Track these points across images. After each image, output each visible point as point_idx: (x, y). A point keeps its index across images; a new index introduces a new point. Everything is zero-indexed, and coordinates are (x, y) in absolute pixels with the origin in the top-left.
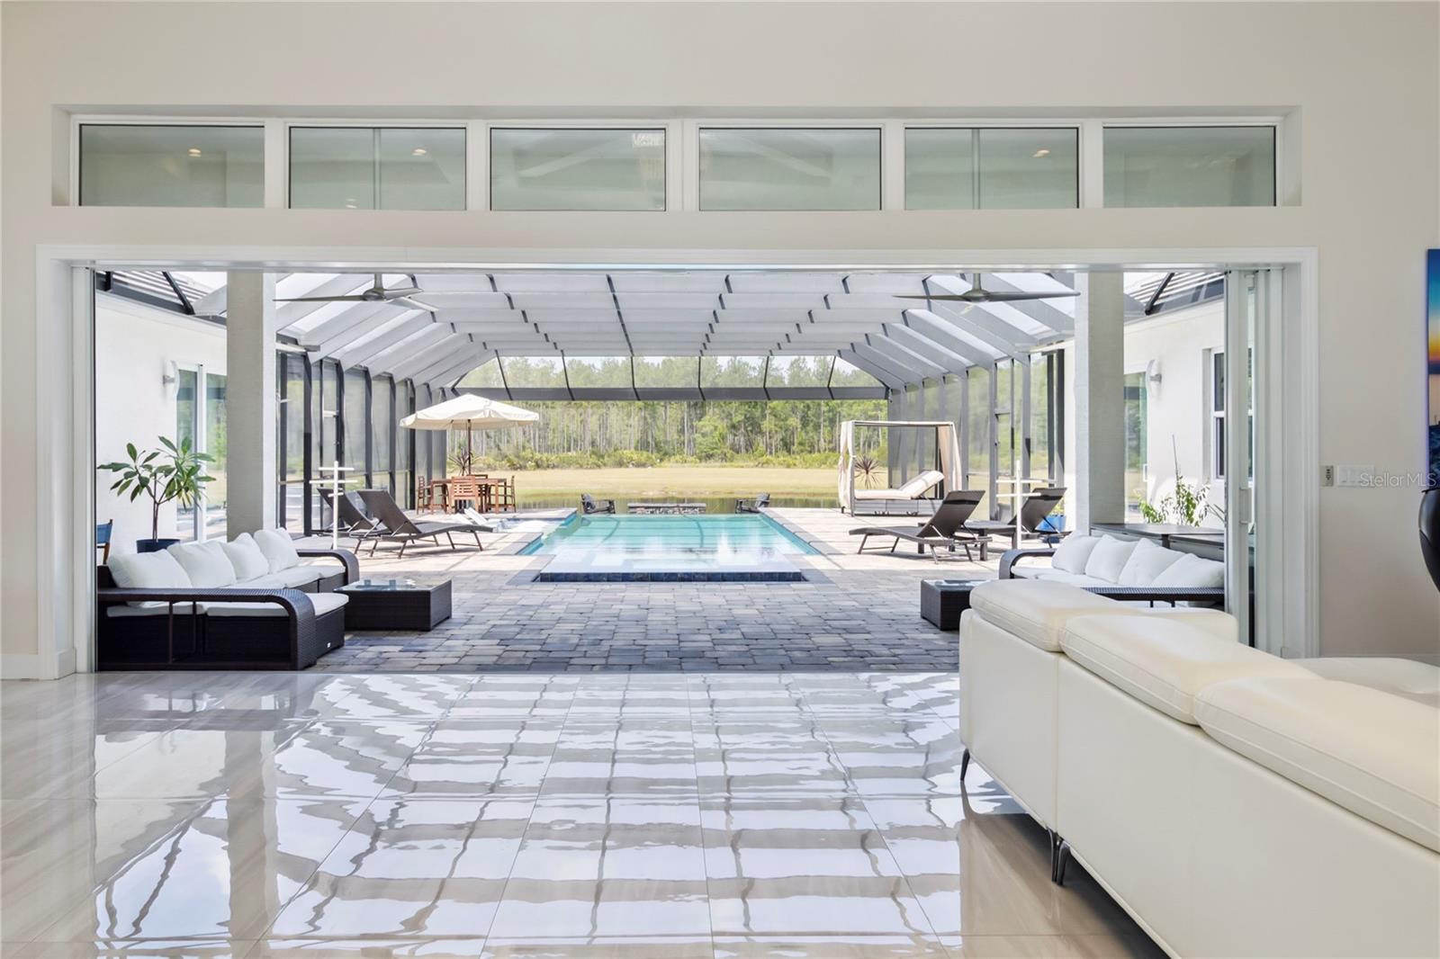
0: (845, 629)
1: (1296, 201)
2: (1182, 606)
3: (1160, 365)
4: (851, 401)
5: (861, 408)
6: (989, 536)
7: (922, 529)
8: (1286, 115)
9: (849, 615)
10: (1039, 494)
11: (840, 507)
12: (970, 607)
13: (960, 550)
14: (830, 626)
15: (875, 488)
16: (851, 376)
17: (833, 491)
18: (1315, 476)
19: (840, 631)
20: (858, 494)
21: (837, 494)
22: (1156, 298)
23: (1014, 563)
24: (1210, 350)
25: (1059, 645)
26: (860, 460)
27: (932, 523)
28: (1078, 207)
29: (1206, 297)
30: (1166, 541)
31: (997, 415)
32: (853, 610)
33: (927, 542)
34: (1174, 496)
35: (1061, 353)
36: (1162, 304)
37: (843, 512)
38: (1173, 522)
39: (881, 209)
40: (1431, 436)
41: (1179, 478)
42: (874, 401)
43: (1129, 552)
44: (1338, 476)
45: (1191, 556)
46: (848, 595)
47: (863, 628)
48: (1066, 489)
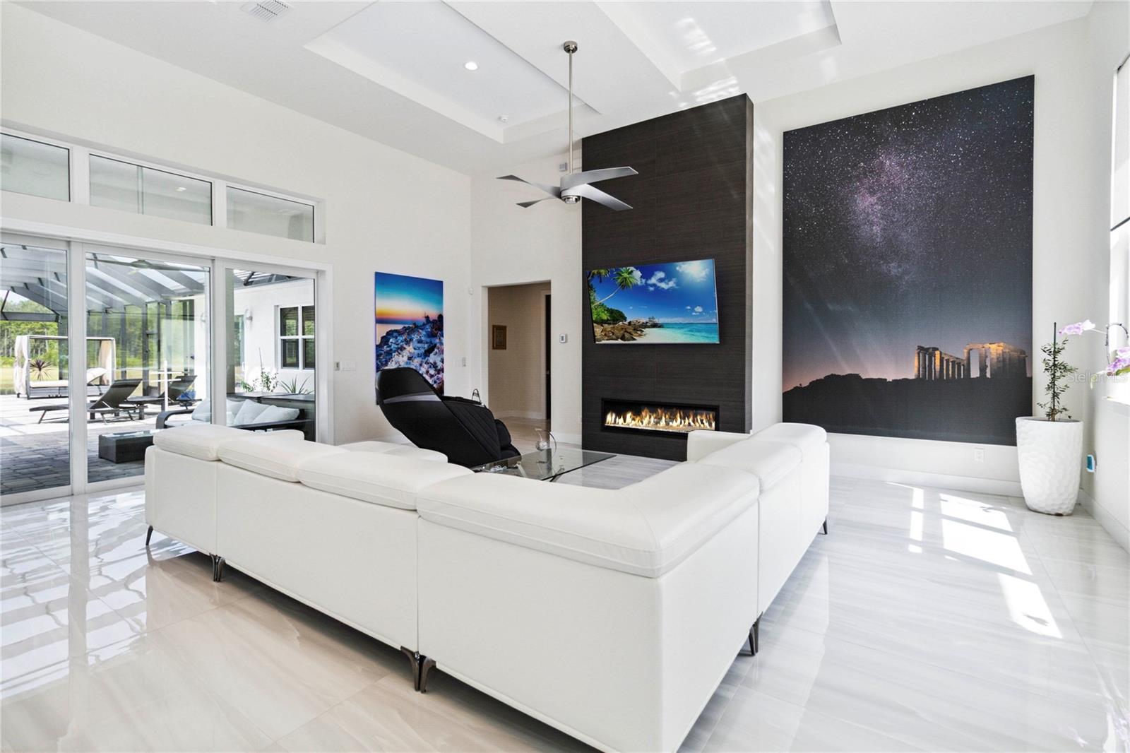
0: (34, 473)
1: (323, 242)
2: (270, 431)
3: (251, 313)
4: (19, 322)
5: (29, 326)
6: (145, 405)
7: (94, 404)
8: (318, 202)
9: (35, 464)
10: (180, 380)
11: (14, 393)
12: (153, 444)
13: (122, 414)
14: (20, 473)
15: (47, 380)
16: (19, 305)
17: (10, 383)
18: (333, 366)
19: (29, 475)
20: (33, 384)
21: (12, 385)
22: (250, 277)
23: (166, 419)
24: (278, 306)
25: (218, 457)
26: (34, 362)
27: (102, 400)
28: (212, 225)
29: (276, 280)
30: (259, 400)
31: (148, 335)
32: (39, 461)
33: (98, 412)
34: (260, 378)
35: (192, 302)
36: (252, 281)
37: (18, 397)
38: (259, 390)
39: (70, 201)
40: (377, 349)
41: (262, 369)
42: (41, 323)
43: (239, 407)
44: (341, 366)
45: (273, 406)
46: (33, 451)
47: (51, 471)
48: (196, 376)
